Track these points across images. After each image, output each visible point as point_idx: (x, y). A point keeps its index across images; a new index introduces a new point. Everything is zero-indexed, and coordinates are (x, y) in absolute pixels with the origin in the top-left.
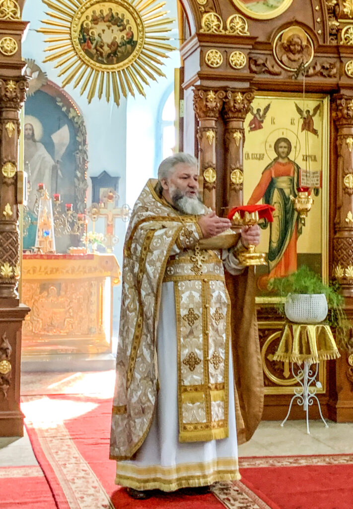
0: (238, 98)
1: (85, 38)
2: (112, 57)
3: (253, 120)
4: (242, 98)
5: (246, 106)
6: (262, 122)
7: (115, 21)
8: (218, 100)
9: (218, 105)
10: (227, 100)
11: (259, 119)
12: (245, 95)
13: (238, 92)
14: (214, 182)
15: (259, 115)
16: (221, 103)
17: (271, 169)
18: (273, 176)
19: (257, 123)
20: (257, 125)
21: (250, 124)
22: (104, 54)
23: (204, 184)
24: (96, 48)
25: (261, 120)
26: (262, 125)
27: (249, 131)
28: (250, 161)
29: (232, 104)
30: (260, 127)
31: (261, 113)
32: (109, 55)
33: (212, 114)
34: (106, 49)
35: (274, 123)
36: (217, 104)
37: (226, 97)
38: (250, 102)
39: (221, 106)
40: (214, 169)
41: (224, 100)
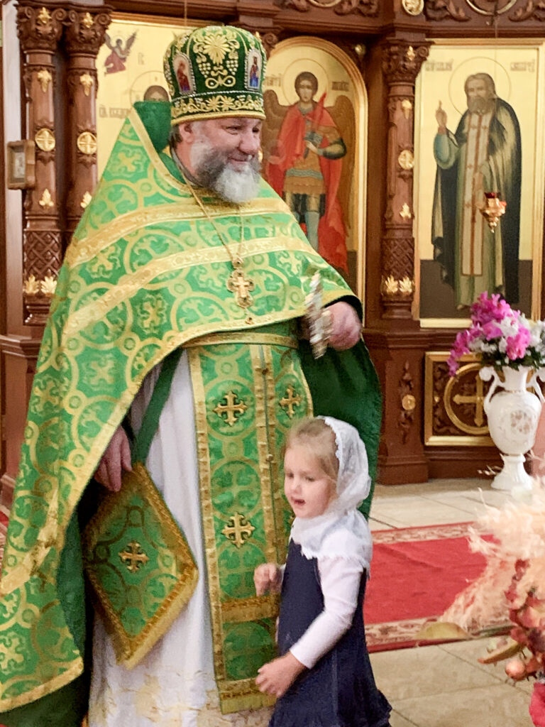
0: (86, 20)
3: (110, 56)
4: (92, 22)
5: (99, 34)
6: (124, 59)
8: (54, 22)
9: (56, 30)
10: (70, 24)
11: (119, 55)
12: (96, 18)
13: (85, 12)
14: (53, 151)
15: (120, 49)
16: (61, 28)
19: (116, 61)
20: (116, 64)
21: (107, 63)
23: (36, 154)
25: (123, 56)
26: (125, 64)
27: (105, 73)
28: (108, 119)
29: (77, 30)
30: (122, 68)
31: (123, 46)
33: (47, 45)
35: (143, 63)
36: (53, 30)
37: (67, 20)
38: (105, 28)
39: (59, 32)
40: (52, 130)
41: (65, 23)
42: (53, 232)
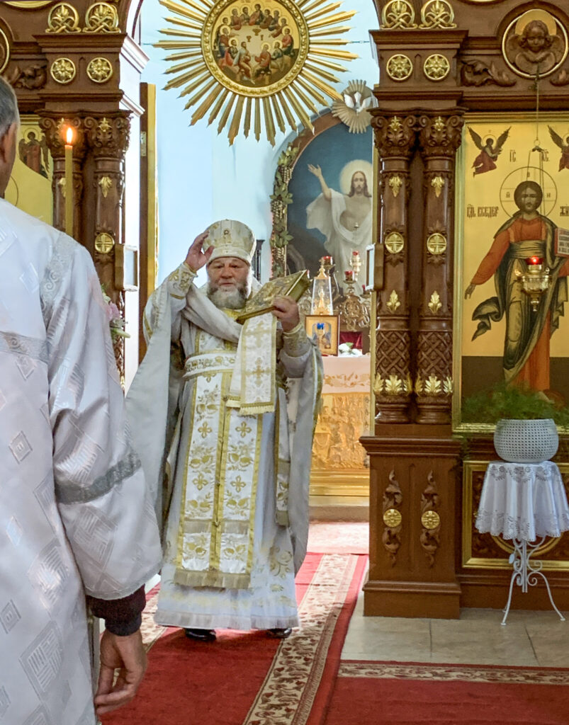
0: (437, 124)
1: (223, 50)
2: (263, 74)
3: (480, 156)
4: (443, 125)
5: (450, 136)
6: (495, 158)
7: (265, 21)
8: (405, 129)
9: (407, 136)
10: (420, 129)
11: (490, 154)
12: (449, 121)
13: (438, 116)
14: (401, 252)
15: (491, 148)
16: (412, 133)
17: (509, 229)
18: (513, 240)
19: (487, 162)
20: (485, 163)
21: (476, 164)
22: (251, 73)
23: (385, 256)
24: (239, 64)
25: (493, 155)
26: (496, 163)
27: (474, 174)
28: (475, 219)
29: (428, 135)
30: (493, 167)
31: (494, 146)
32: (258, 73)
33: (398, 152)
34: (254, 65)
35: (514, 160)
36: (403, 137)
37: (417, 125)
38: (458, 130)
39: (411, 137)
40: (401, 233)
41: (415, 129)
42: (399, 332)
